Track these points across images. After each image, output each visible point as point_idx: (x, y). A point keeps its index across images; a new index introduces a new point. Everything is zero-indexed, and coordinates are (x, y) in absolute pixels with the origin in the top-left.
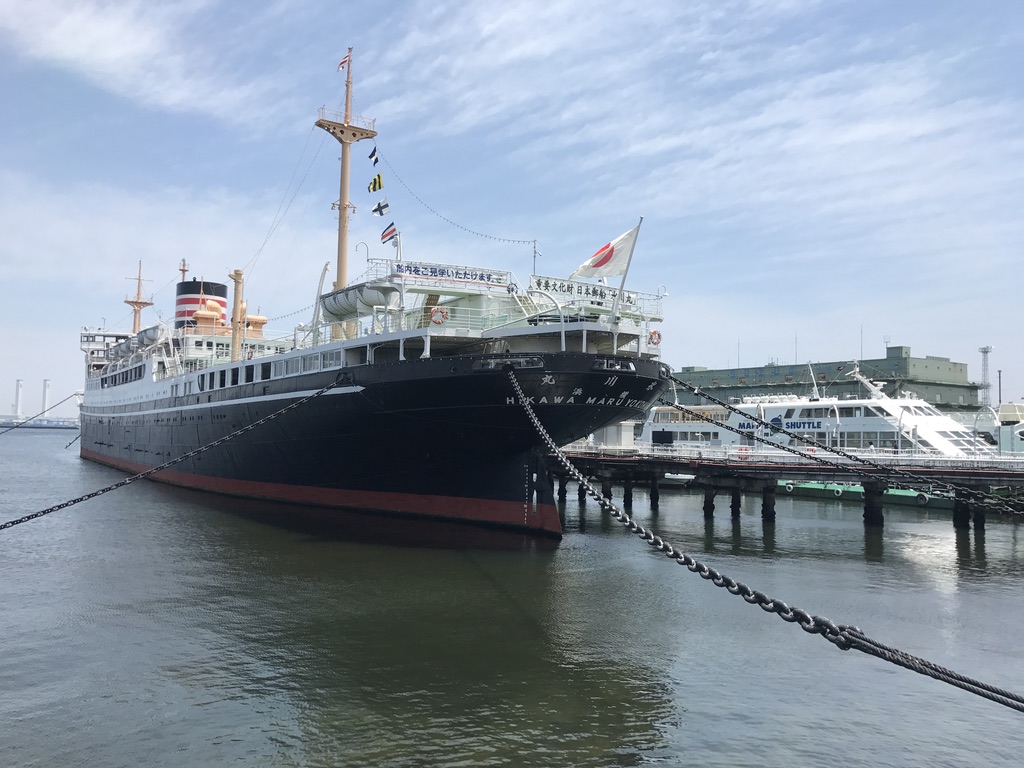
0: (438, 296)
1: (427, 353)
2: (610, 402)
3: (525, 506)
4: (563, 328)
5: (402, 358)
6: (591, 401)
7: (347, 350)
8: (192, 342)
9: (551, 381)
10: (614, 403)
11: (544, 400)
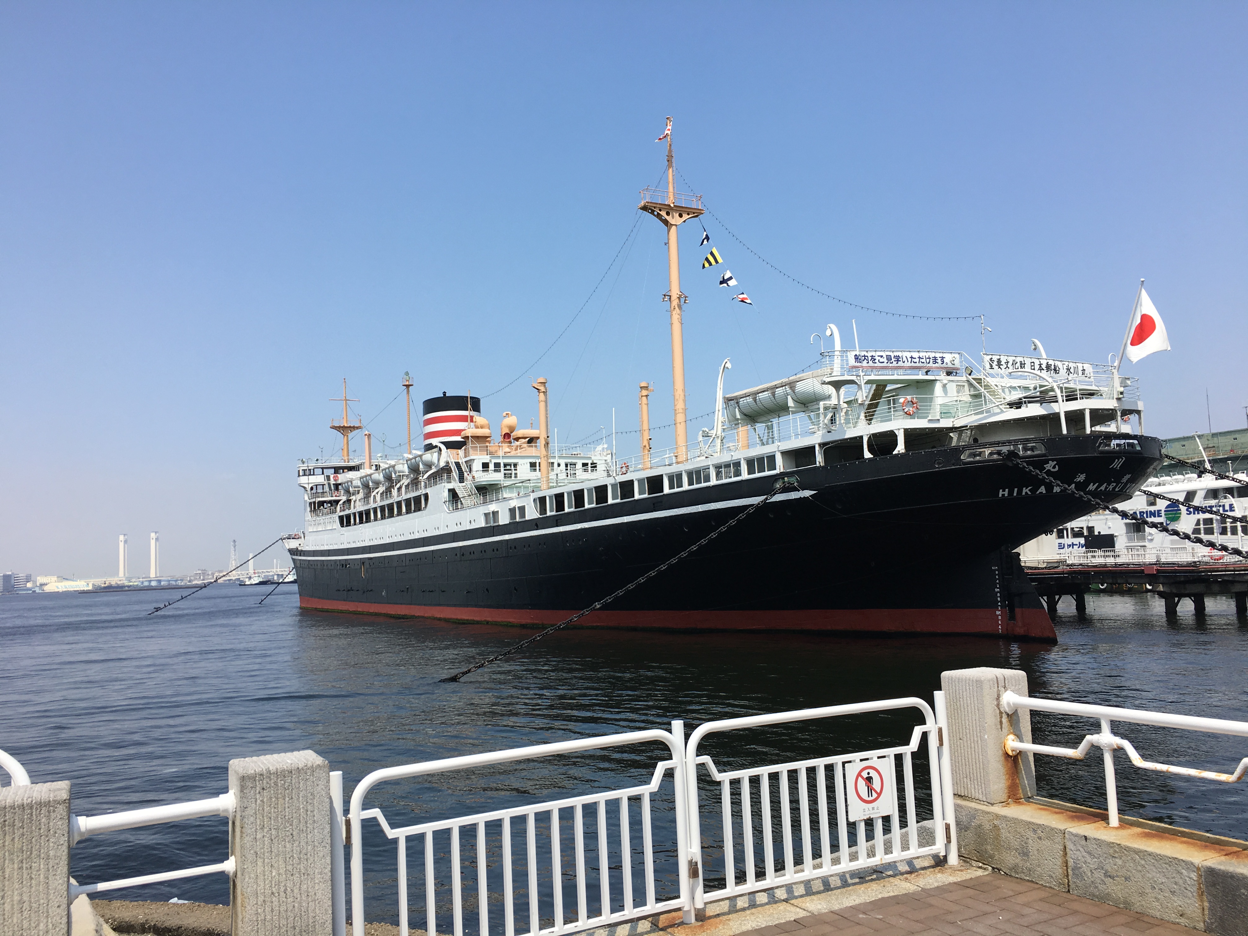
0: (885, 386)
1: (900, 448)
2: (1111, 487)
3: (998, 613)
4: (1062, 407)
5: (867, 455)
6: (1092, 487)
7: (785, 453)
8: (477, 466)
9: (1054, 467)
10: (1114, 488)
11: (1042, 490)
